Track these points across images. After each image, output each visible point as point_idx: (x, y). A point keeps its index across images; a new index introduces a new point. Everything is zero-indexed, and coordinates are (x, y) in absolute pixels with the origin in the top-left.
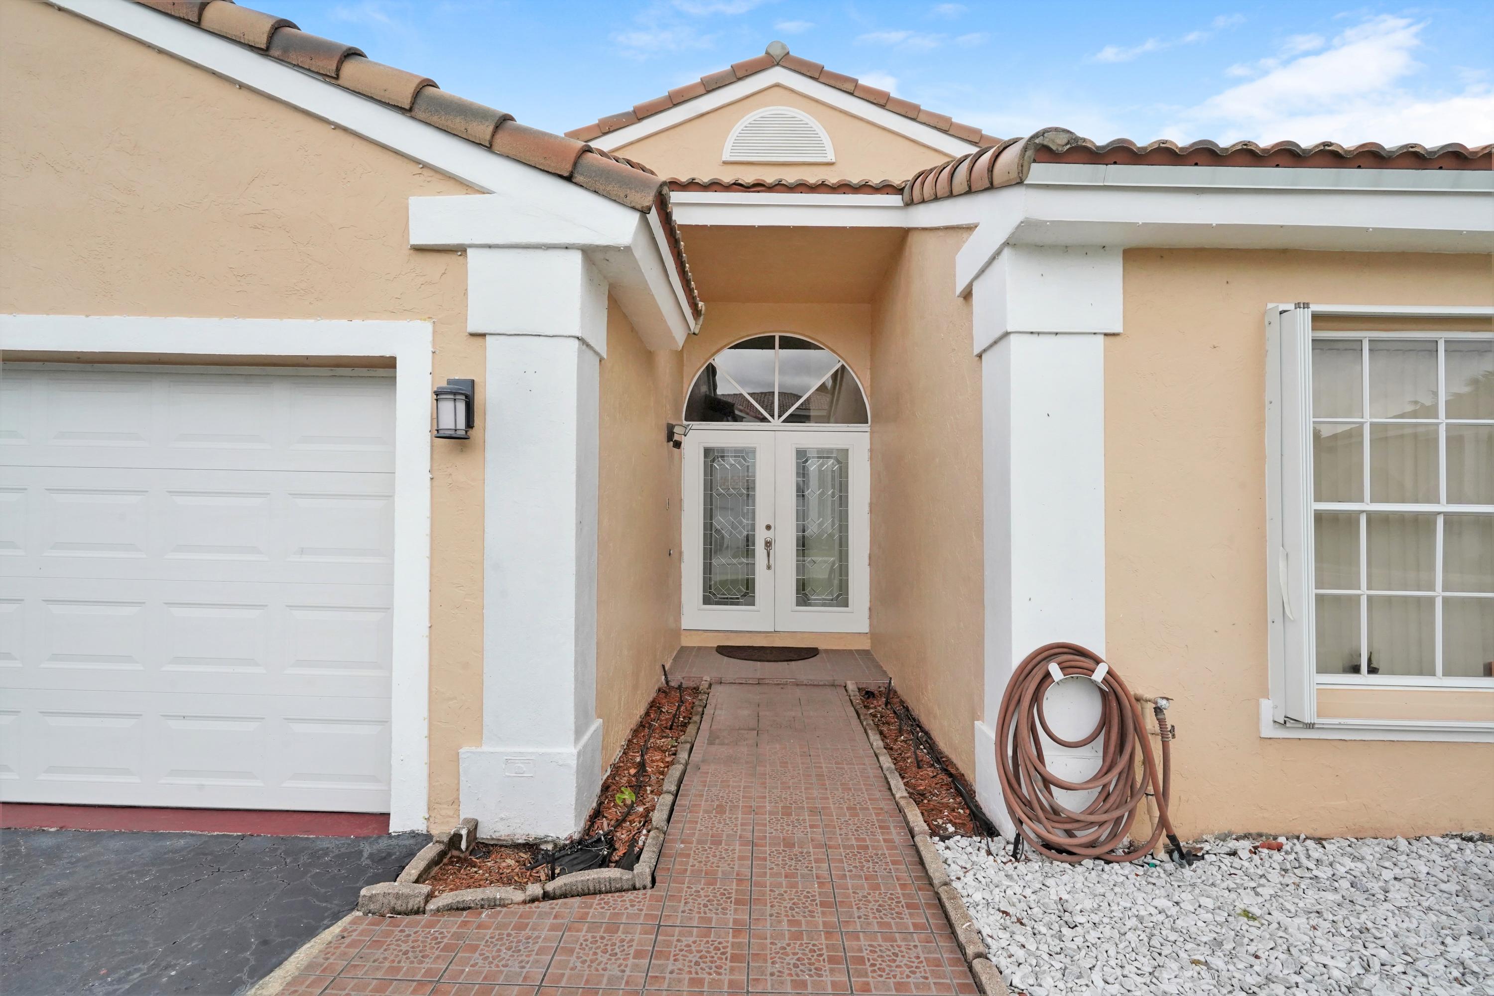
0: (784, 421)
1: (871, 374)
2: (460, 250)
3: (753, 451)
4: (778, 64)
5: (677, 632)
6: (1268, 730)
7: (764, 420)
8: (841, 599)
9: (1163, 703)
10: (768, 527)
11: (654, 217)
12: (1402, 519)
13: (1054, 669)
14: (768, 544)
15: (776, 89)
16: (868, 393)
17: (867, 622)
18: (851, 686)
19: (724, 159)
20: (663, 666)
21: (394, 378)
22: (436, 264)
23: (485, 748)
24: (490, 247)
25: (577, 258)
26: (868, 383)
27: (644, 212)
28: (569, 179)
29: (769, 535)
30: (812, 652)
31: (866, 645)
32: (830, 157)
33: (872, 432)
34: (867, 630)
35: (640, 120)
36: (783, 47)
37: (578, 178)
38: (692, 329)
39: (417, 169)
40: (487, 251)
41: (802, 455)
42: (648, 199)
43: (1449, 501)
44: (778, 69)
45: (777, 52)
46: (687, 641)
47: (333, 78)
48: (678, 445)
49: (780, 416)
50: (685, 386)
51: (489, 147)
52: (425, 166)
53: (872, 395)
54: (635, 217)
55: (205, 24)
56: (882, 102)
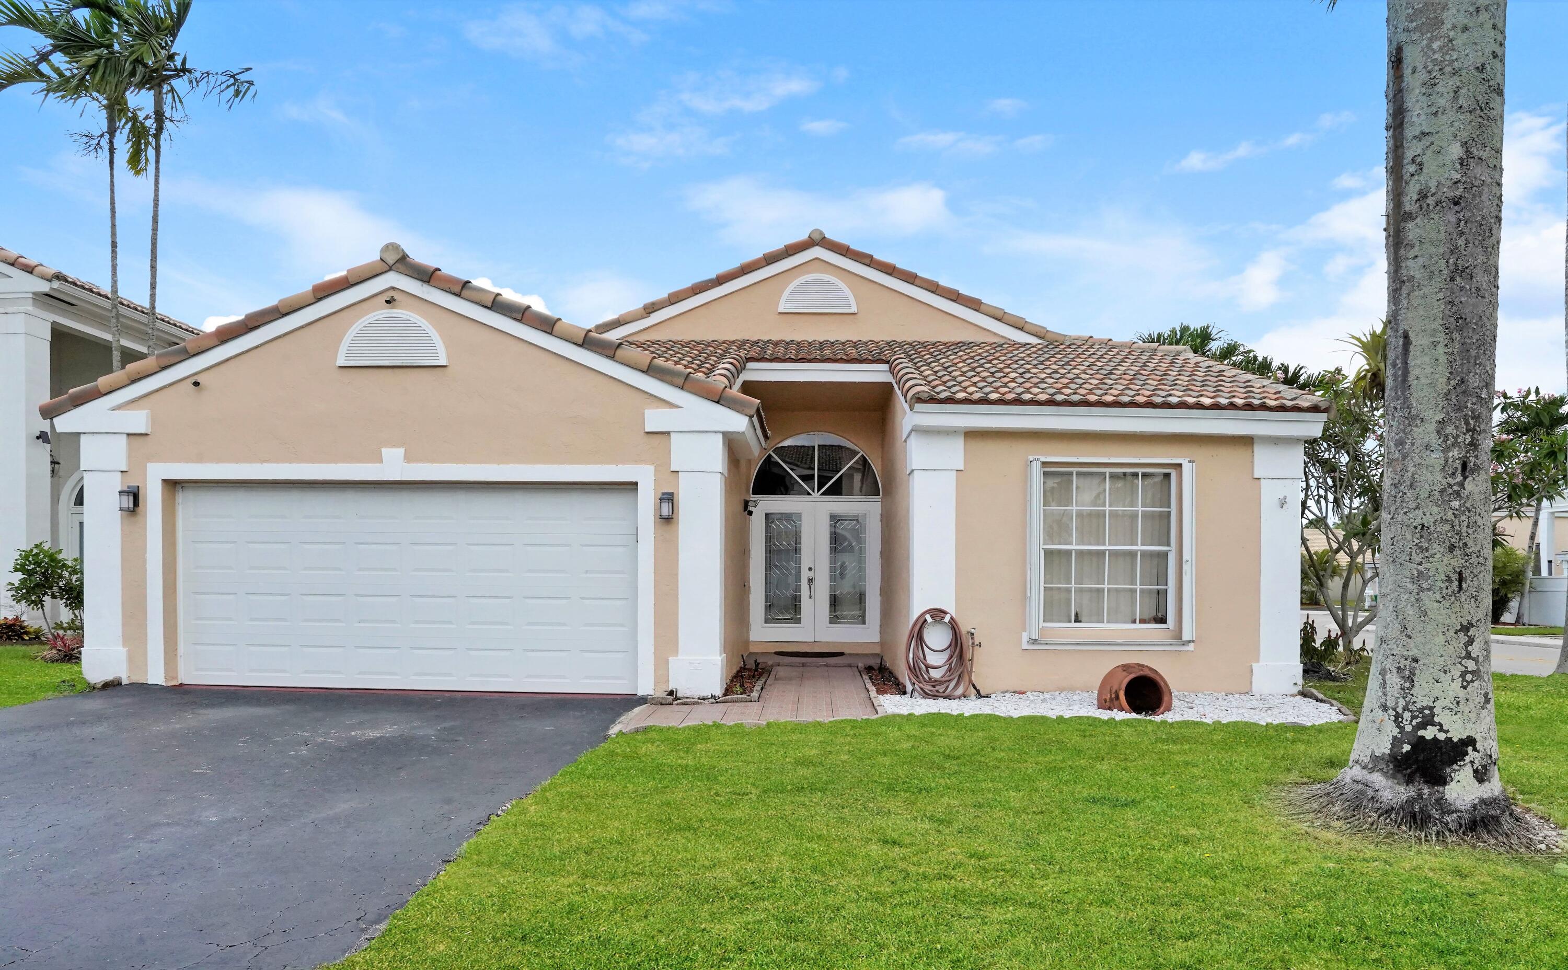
0: (822, 494)
1: (882, 461)
2: (668, 433)
3: (799, 517)
4: (817, 245)
5: (747, 642)
6: (1025, 646)
7: (809, 494)
8: (862, 619)
9: (973, 631)
10: (810, 569)
11: (755, 419)
12: (1090, 552)
13: (928, 617)
14: (810, 581)
15: (817, 262)
16: (880, 473)
17: (878, 635)
18: (860, 665)
19: (780, 311)
20: (742, 656)
21: (637, 489)
22: (656, 440)
23: (679, 658)
24: (681, 432)
25: (720, 436)
26: (880, 468)
27: (751, 417)
28: (718, 402)
29: (811, 574)
30: (841, 654)
31: (877, 650)
32: (854, 309)
33: (882, 502)
34: (879, 640)
35: (721, 284)
36: (821, 233)
37: (722, 402)
38: (763, 445)
39: (646, 396)
40: (679, 434)
41: (835, 519)
42: (753, 412)
43: (1110, 544)
44: (817, 248)
45: (817, 237)
46: (753, 649)
47: (612, 357)
48: (750, 513)
49: (818, 491)
50: (752, 470)
51: (682, 388)
52: (651, 395)
53: (882, 477)
54: (747, 418)
55: (553, 334)
56: (890, 272)
